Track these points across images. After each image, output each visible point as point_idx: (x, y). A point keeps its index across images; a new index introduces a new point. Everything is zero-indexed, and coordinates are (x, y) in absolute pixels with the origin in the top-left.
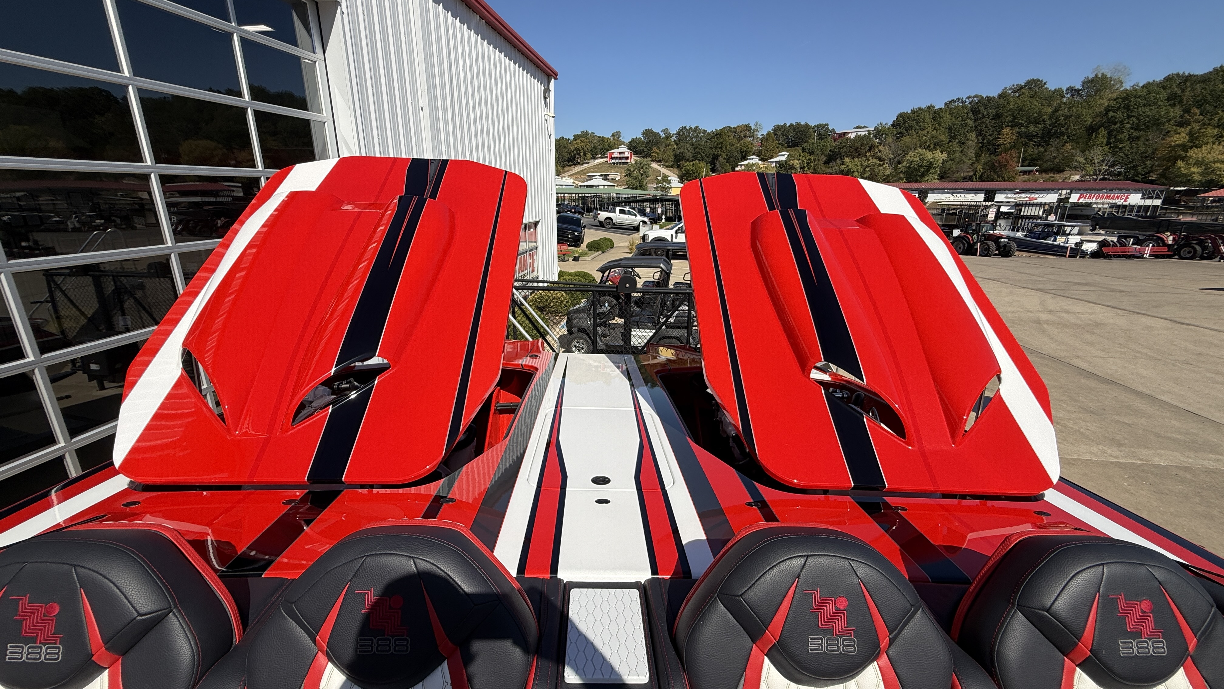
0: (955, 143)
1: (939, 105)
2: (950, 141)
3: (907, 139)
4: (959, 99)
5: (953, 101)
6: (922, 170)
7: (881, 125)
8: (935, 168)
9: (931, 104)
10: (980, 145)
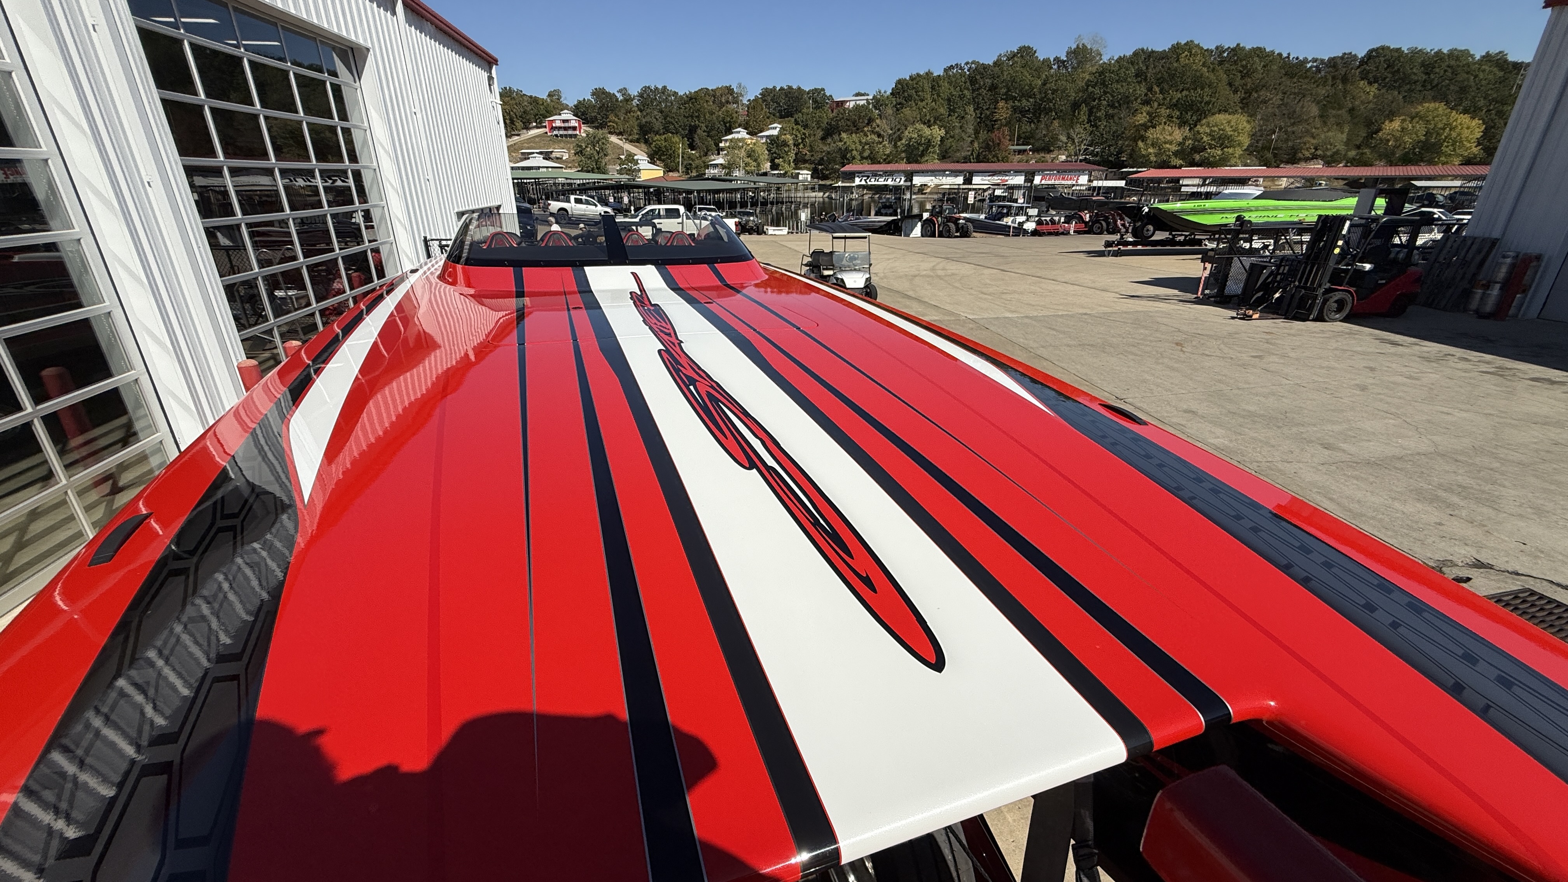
0: (954, 117)
1: (938, 71)
2: (949, 115)
3: (907, 111)
4: (957, 65)
5: (952, 67)
6: (921, 148)
7: (880, 92)
8: (934, 146)
9: (929, 71)
10: (979, 120)
